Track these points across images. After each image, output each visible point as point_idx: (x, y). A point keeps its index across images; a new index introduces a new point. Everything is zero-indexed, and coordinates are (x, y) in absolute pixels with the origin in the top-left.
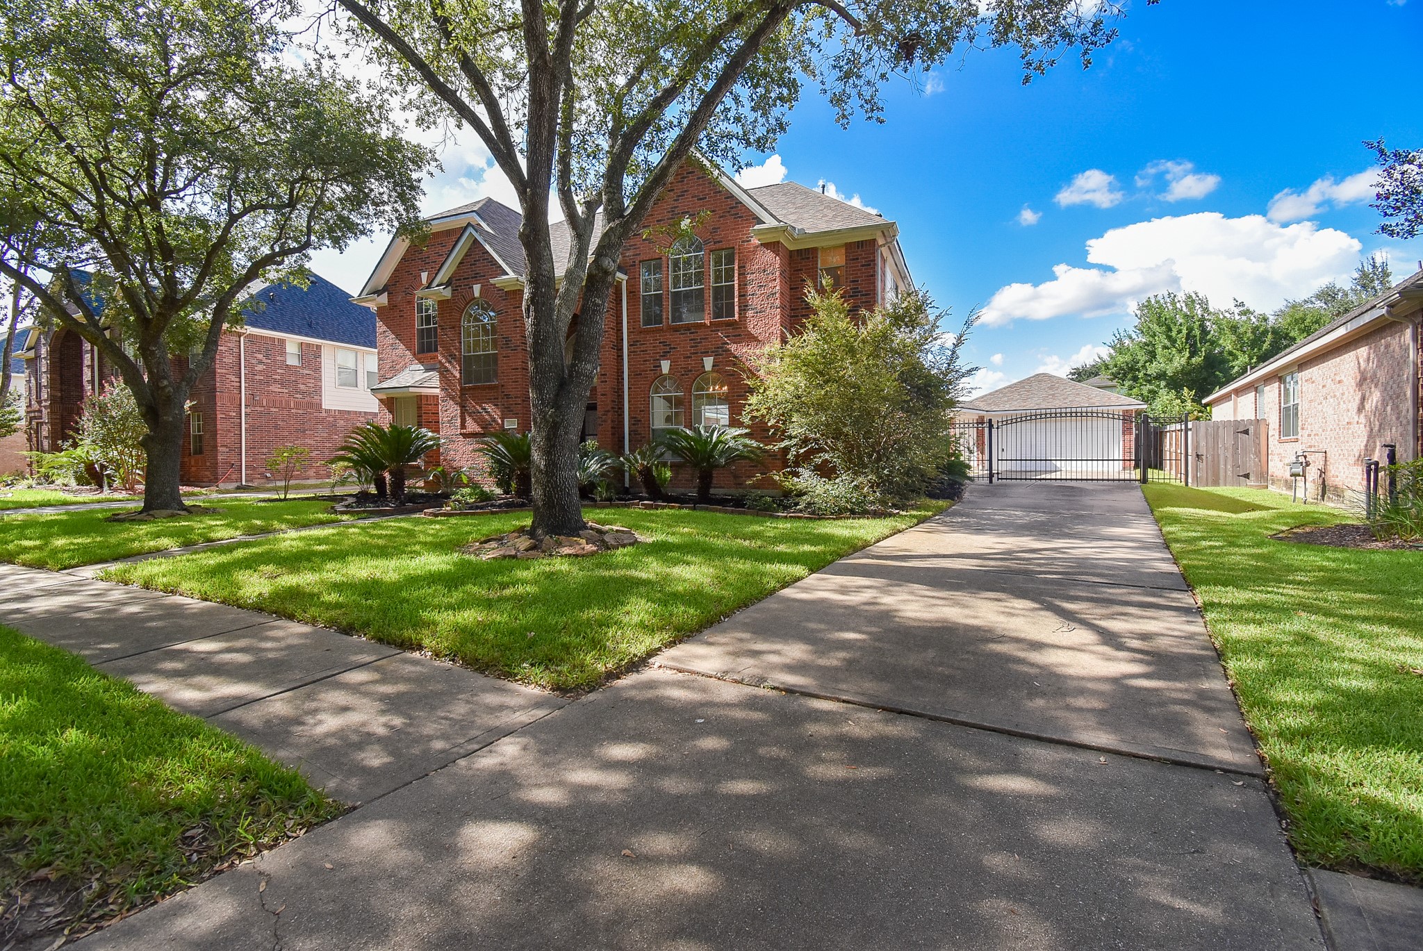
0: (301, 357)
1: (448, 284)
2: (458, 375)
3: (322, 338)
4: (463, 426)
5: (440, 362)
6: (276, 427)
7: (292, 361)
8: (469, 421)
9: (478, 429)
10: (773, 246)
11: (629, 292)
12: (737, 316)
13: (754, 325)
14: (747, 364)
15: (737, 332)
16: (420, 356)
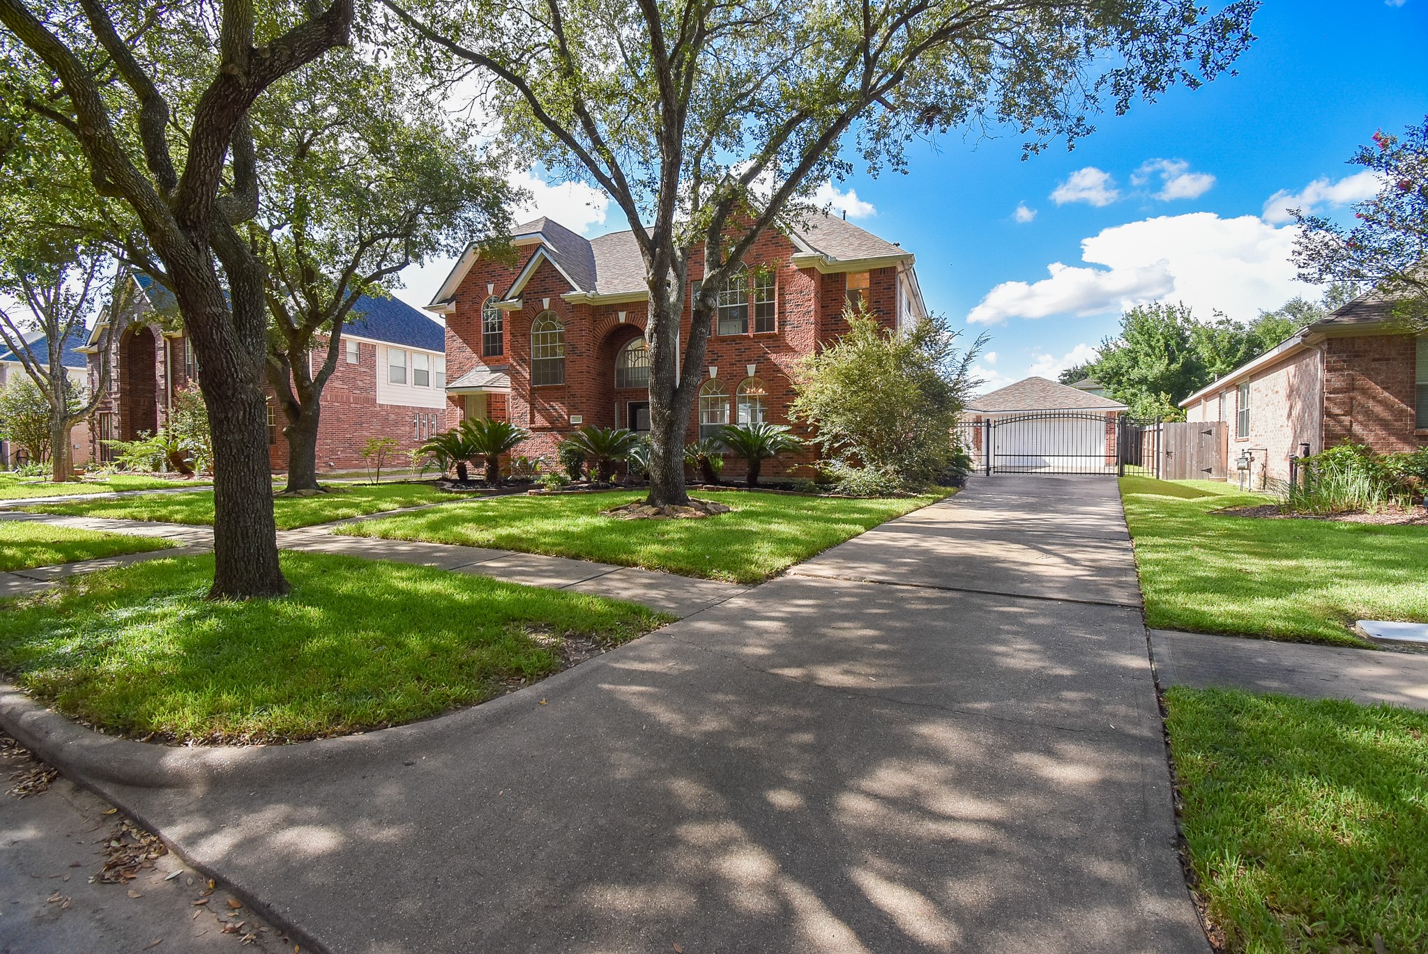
0: (359, 356)
1: (520, 296)
2: (528, 377)
3: (378, 339)
4: (532, 421)
5: (512, 365)
6: (339, 420)
7: (351, 360)
8: (538, 416)
9: (547, 424)
10: (809, 271)
12: (776, 331)
13: (791, 339)
14: (785, 371)
15: (777, 343)
16: (486, 358)
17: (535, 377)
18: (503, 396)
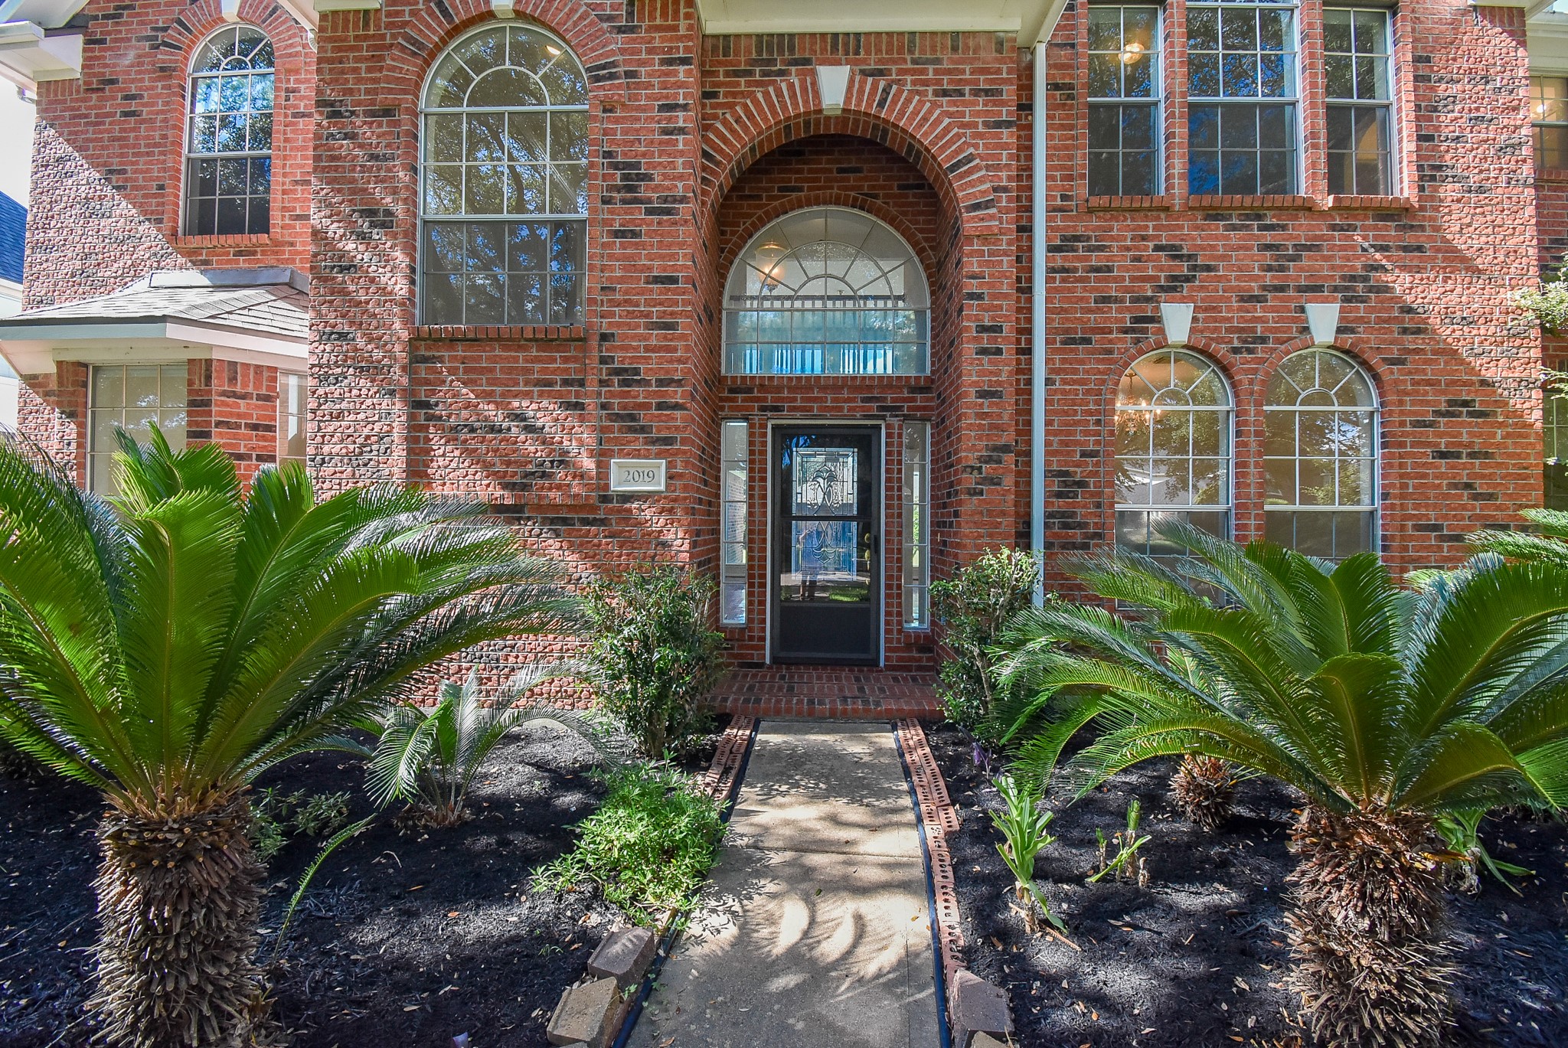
2: (400, 289)
5: (322, 240)
10: (1508, 18)
12: (1408, 193)
13: (1462, 226)
14: (1445, 332)
15: (1410, 238)
16: (196, 241)
18: (267, 374)
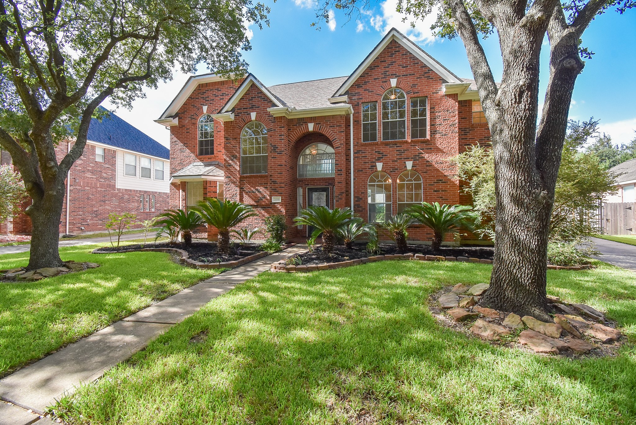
0: (104, 157)
1: (233, 110)
2: (238, 169)
3: (118, 147)
4: (241, 200)
5: (225, 160)
6: (88, 199)
7: (99, 159)
8: (246, 197)
9: (253, 203)
10: (454, 96)
11: (354, 121)
12: (428, 137)
13: (440, 143)
14: (436, 166)
15: (429, 147)
16: (201, 157)
17: (244, 169)
18: (215, 182)
